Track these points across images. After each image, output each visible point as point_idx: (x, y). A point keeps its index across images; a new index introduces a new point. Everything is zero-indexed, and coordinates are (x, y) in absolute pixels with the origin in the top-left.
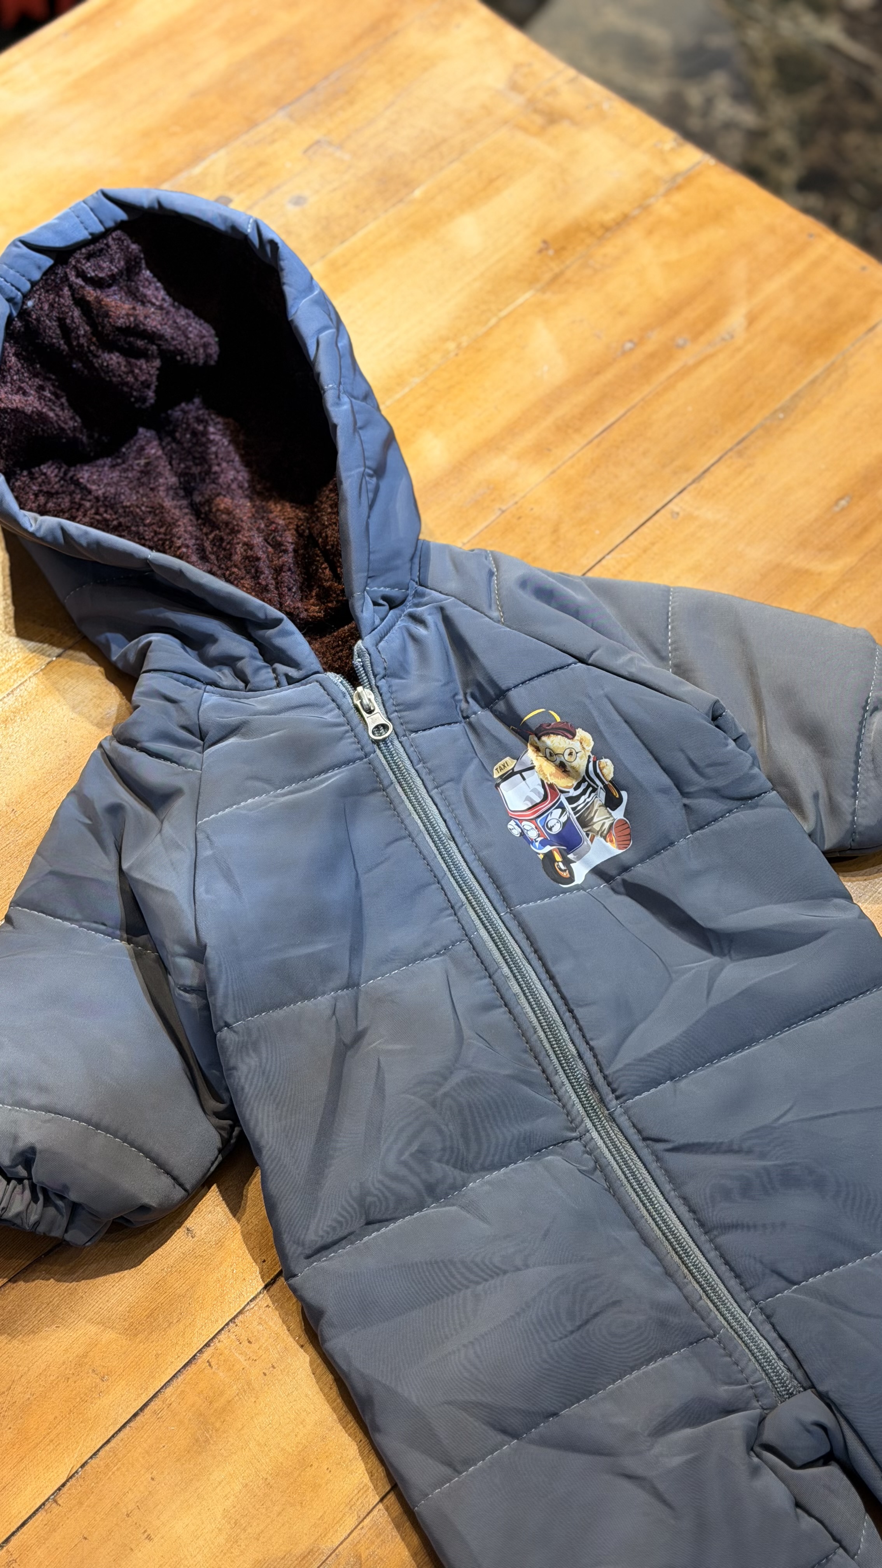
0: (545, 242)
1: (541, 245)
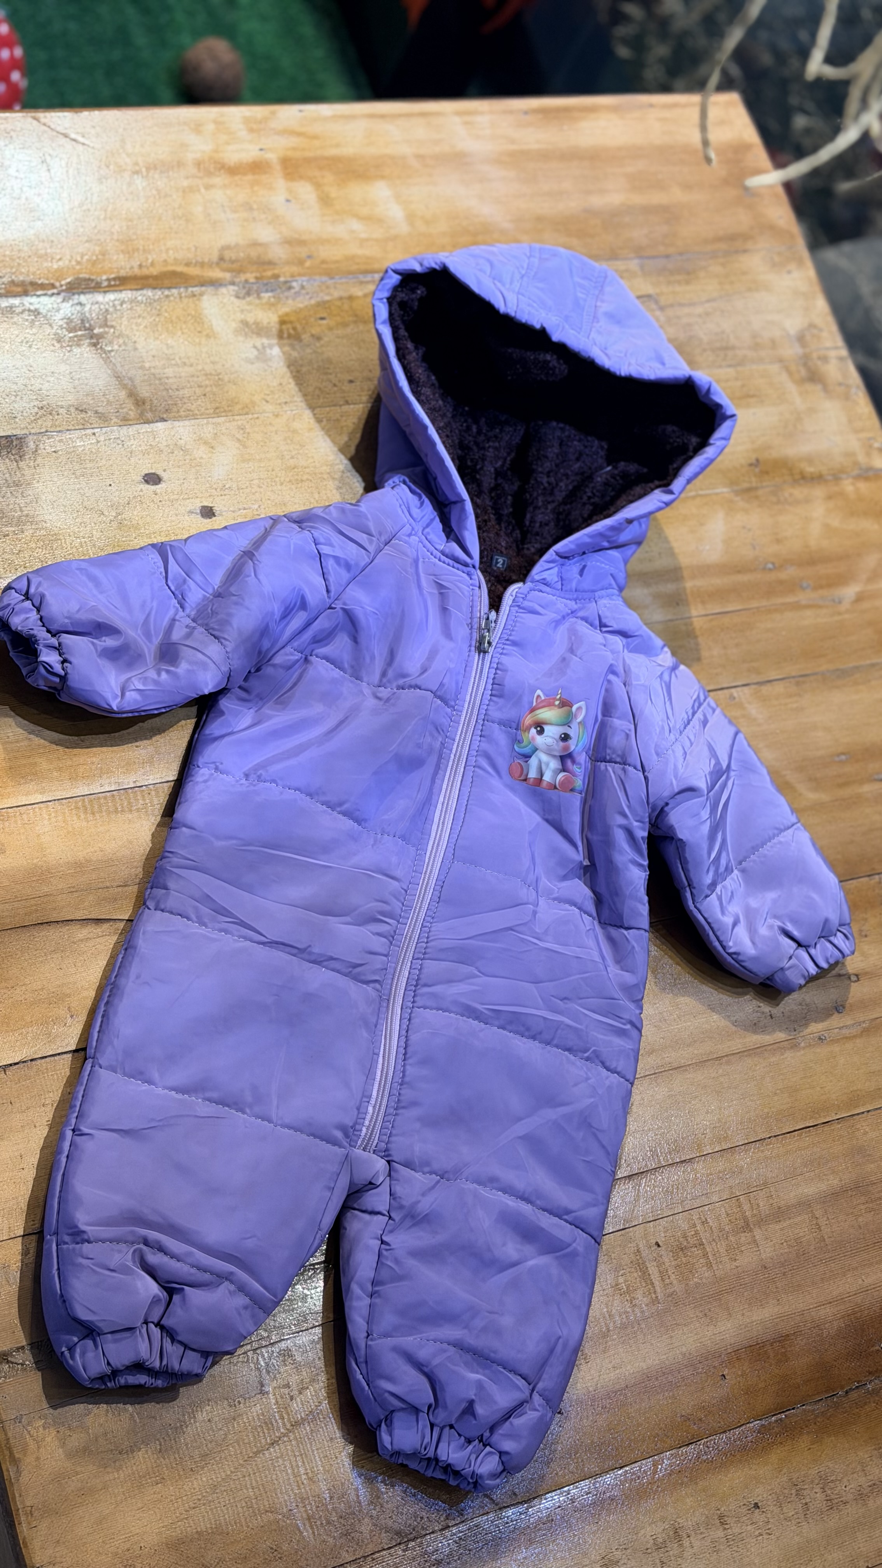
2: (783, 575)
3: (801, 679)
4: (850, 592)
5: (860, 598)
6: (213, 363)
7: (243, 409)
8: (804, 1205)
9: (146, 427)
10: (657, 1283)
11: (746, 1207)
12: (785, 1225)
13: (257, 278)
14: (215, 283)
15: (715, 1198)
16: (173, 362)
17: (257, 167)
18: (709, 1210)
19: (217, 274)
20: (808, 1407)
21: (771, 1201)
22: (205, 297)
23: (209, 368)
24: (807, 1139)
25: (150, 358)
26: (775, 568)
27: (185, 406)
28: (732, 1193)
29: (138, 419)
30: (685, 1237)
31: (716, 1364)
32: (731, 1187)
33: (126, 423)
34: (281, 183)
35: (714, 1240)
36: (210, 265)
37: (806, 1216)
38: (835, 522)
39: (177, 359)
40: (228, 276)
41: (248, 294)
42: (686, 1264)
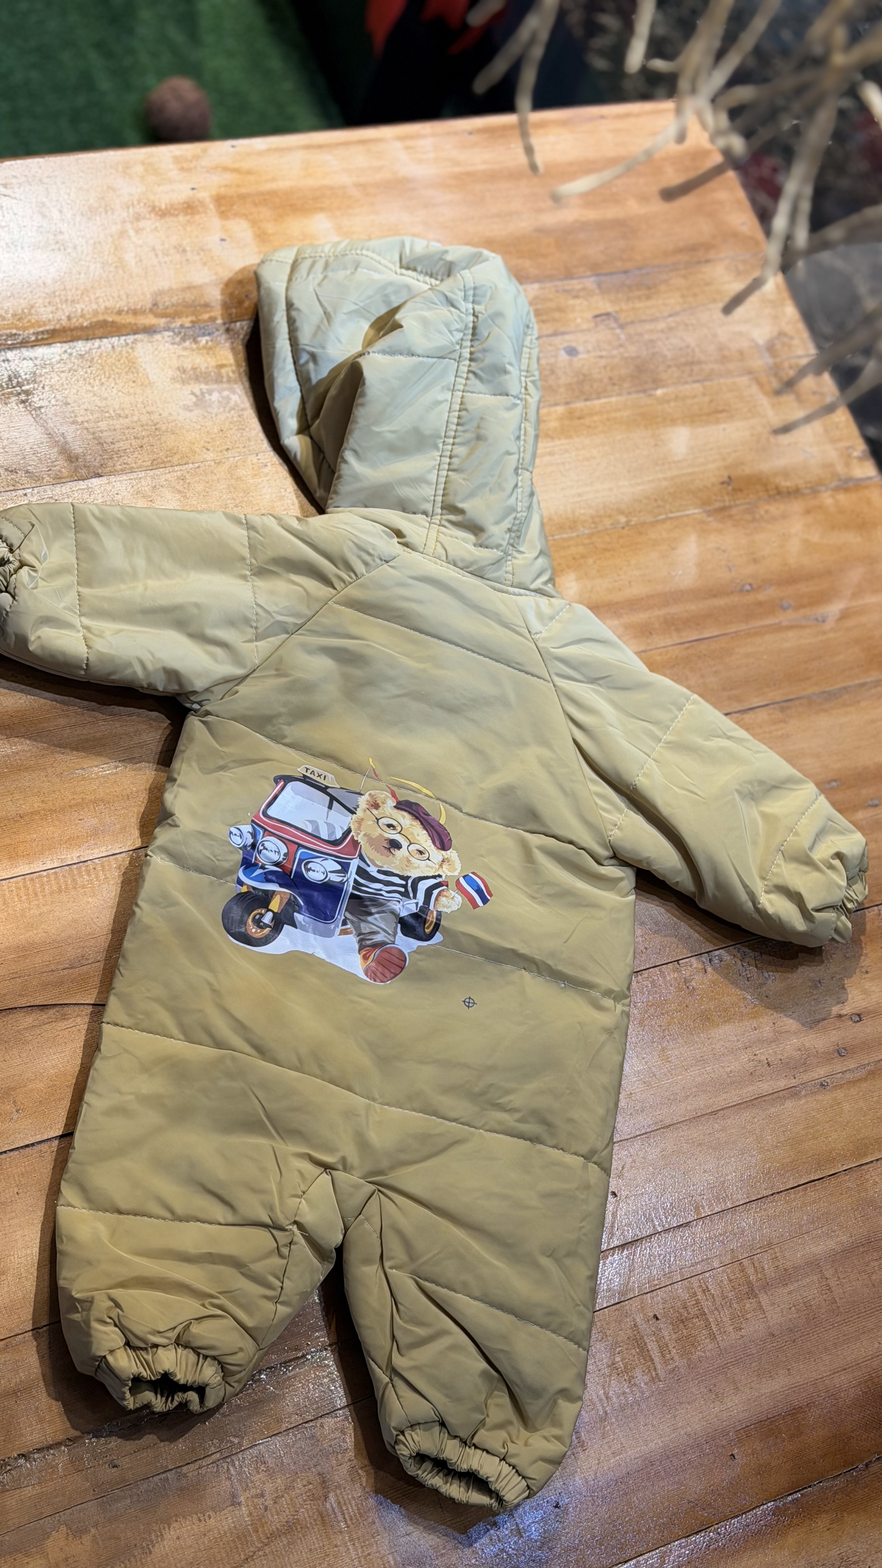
0: (730, 478)
1: (726, 479)
2: (761, 596)
3: (785, 704)
4: (834, 609)
5: (844, 615)
6: (148, 413)
7: (182, 458)
8: (814, 1265)
9: (82, 485)
10: (657, 1360)
11: (750, 1271)
12: (792, 1288)
13: (192, 322)
14: (149, 330)
15: (716, 1264)
16: (107, 415)
17: (190, 208)
18: (710, 1276)
19: (150, 320)
20: (826, 1484)
21: (777, 1263)
22: (139, 345)
23: (144, 418)
24: (812, 1193)
25: (82, 412)
26: (752, 589)
27: (121, 460)
28: (733, 1257)
29: (72, 476)
30: (685, 1308)
31: (724, 1443)
32: (732, 1250)
33: (59, 481)
34: (215, 222)
35: (716, 1309)
36: (143, 312)
37: (815, 1278)
38: (815, 538)
39: (111, 412)
40: (162, 321)
41: (183, 339)
42: (687, 1337)
